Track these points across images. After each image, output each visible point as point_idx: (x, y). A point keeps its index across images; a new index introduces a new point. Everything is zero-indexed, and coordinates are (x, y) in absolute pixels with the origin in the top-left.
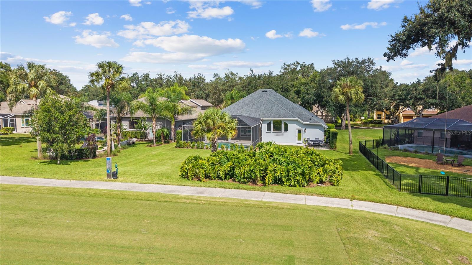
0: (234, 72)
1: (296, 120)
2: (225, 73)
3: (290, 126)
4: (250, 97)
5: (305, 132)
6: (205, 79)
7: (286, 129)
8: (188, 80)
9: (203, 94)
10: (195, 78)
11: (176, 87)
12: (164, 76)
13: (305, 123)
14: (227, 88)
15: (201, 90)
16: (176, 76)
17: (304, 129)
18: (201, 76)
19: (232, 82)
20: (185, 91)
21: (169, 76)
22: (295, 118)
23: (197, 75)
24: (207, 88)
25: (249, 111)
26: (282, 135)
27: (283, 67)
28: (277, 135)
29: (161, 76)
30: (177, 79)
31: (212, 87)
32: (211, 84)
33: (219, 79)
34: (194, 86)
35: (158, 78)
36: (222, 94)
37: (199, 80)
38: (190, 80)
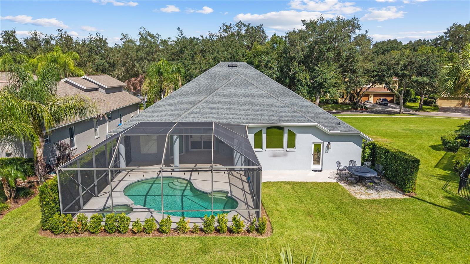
0: (154, 33)
1: (315, 127)
2: (140, 33)
3: (300, 138)
4: (207, 75)
5: (328, 148)
6: (107, 41)
7: (292, 144)
8: (81, 43)
9: (106, 64)
10: (91, 40)
11: (57, 53)
12: (41, 35)
13: (332, 132)
14: (144, 56)
15: (102, 58)
16: (61, 35)
17: (326, 143)
18: (101, 37)
19: (151, 46)
20: (75, 59)
21: (49, 35)
22: (311, 122)
23: (94, 36)
24: (112, 55)
25: (214, 108)
26: (285, 155)
27: (222, 28)
28: (274, 156)
29: (36, 35)
30: (62, 41)
31: (120, 54)
32: (117, 49)
33: (131, 41)
34: (91, 52)
35: (32, 39)
36: (138, 65)
37: (98, 43)
38: (84, 42)
